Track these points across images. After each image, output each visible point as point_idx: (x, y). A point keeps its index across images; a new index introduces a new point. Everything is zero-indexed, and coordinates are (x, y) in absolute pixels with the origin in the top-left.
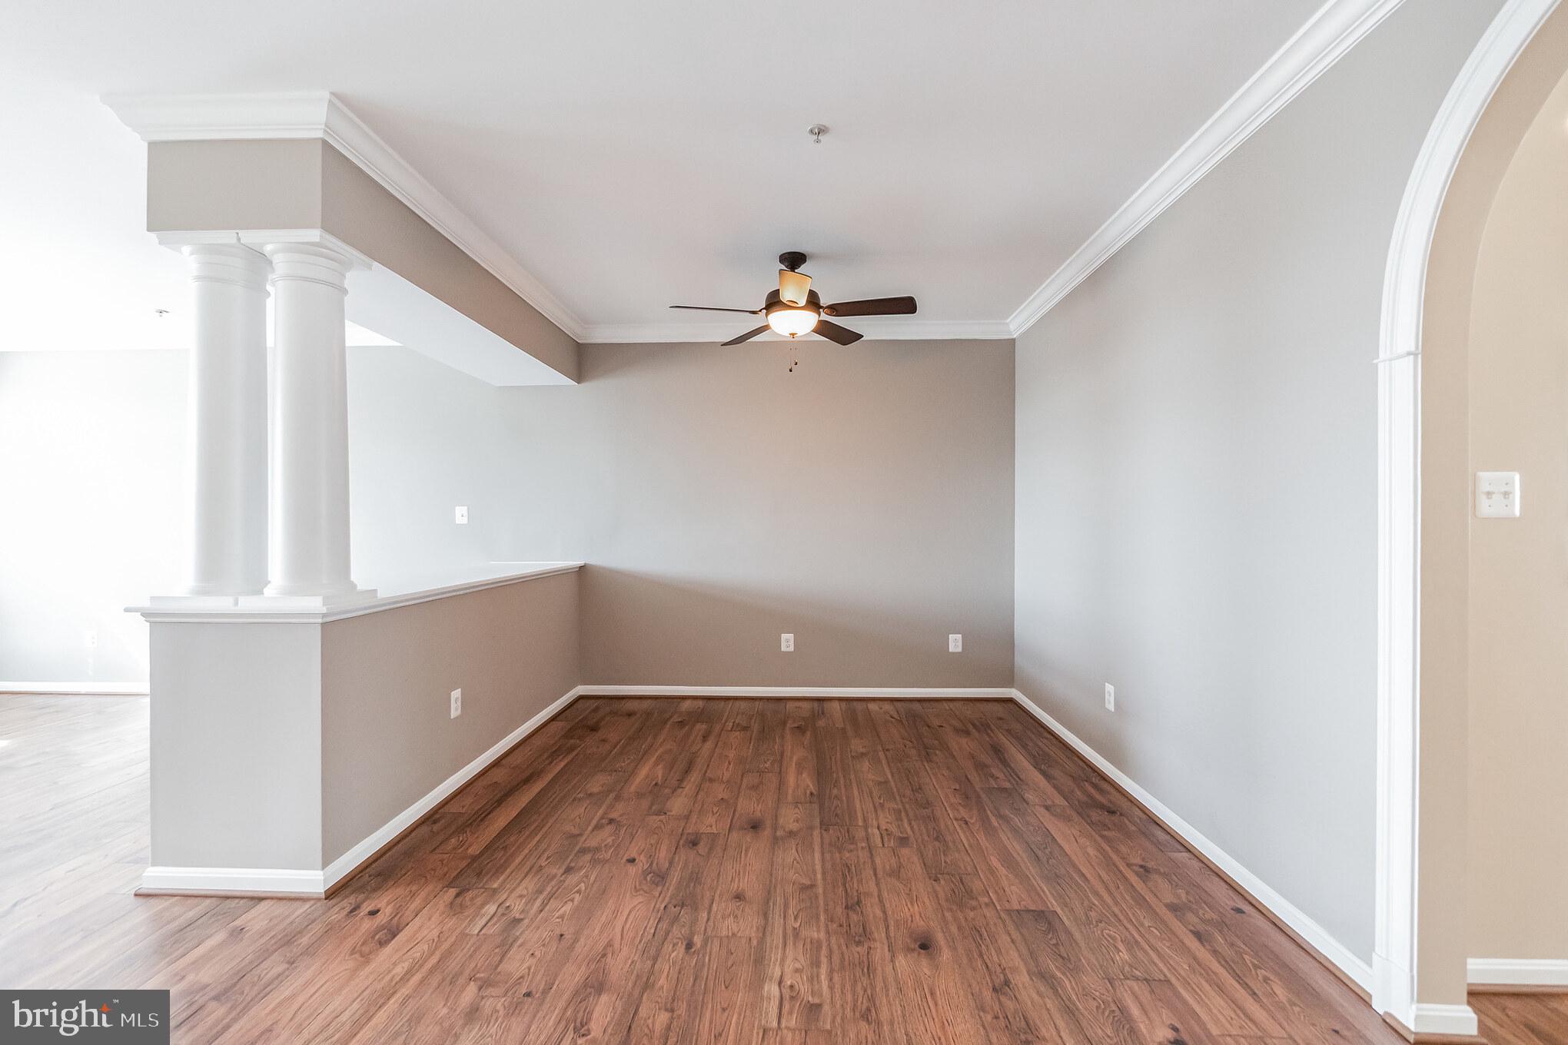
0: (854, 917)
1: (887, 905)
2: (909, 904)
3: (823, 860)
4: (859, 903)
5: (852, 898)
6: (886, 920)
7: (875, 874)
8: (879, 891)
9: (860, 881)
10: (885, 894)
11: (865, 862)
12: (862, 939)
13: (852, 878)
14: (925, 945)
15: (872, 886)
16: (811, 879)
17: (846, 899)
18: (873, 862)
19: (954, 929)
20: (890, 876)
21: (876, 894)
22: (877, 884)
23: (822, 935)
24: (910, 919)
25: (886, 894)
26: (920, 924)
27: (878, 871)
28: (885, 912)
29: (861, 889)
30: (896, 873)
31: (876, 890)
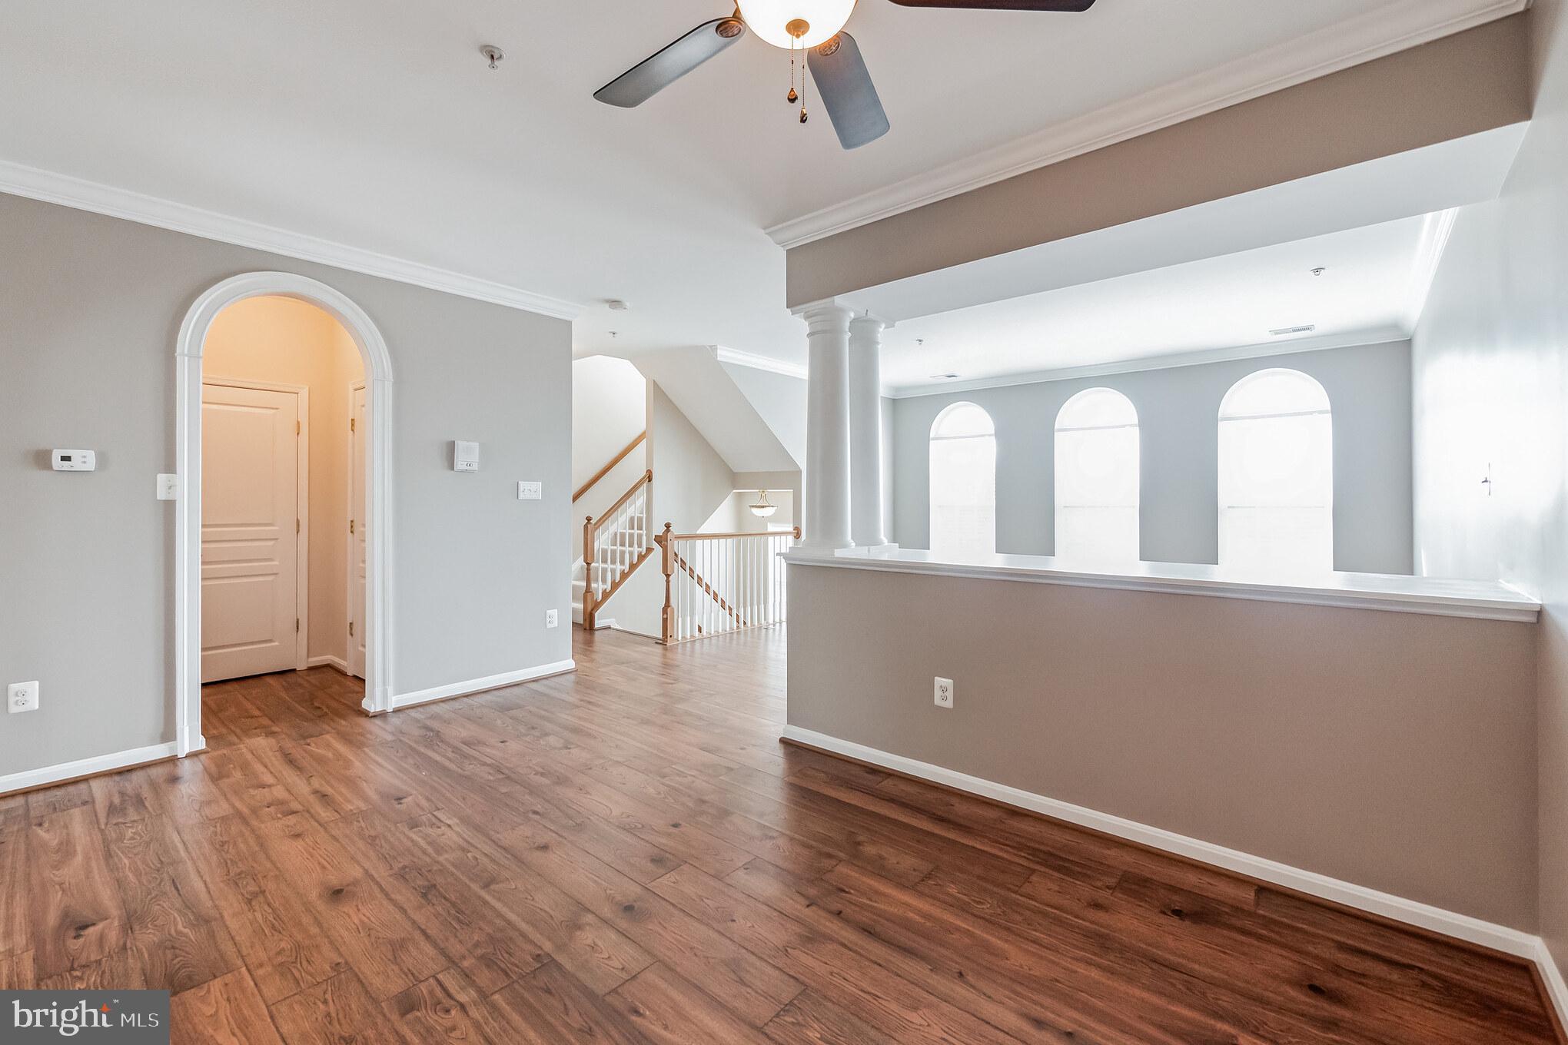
0: (420, 882)
1: (391, 907)
2: (366, 920)
3: (500, 915)
4: (424, 895)
5: (434, 895)
6: (387, 895)
7: (424, 932)
8: (409, 918)
9: (437, 915)
10: (399, 916)
11: (447, 940)
12: (402, 871)
13: (449, 914)
14: (337, 894)
15: (418, 917)
16: (494, 891)
17: (439, 892)
18: (435, 945)
19: (306, 920)
20: (403, 939)
21: (409, 911)
22: (414, 922)
23: (441, 859)
24: (360, 907)
25: (397, 917)
26: (348, 908)
27: (423, 938)
28: (391, 900)
29: (430, 908)
30: (398, 947)
31: (412, 915)
